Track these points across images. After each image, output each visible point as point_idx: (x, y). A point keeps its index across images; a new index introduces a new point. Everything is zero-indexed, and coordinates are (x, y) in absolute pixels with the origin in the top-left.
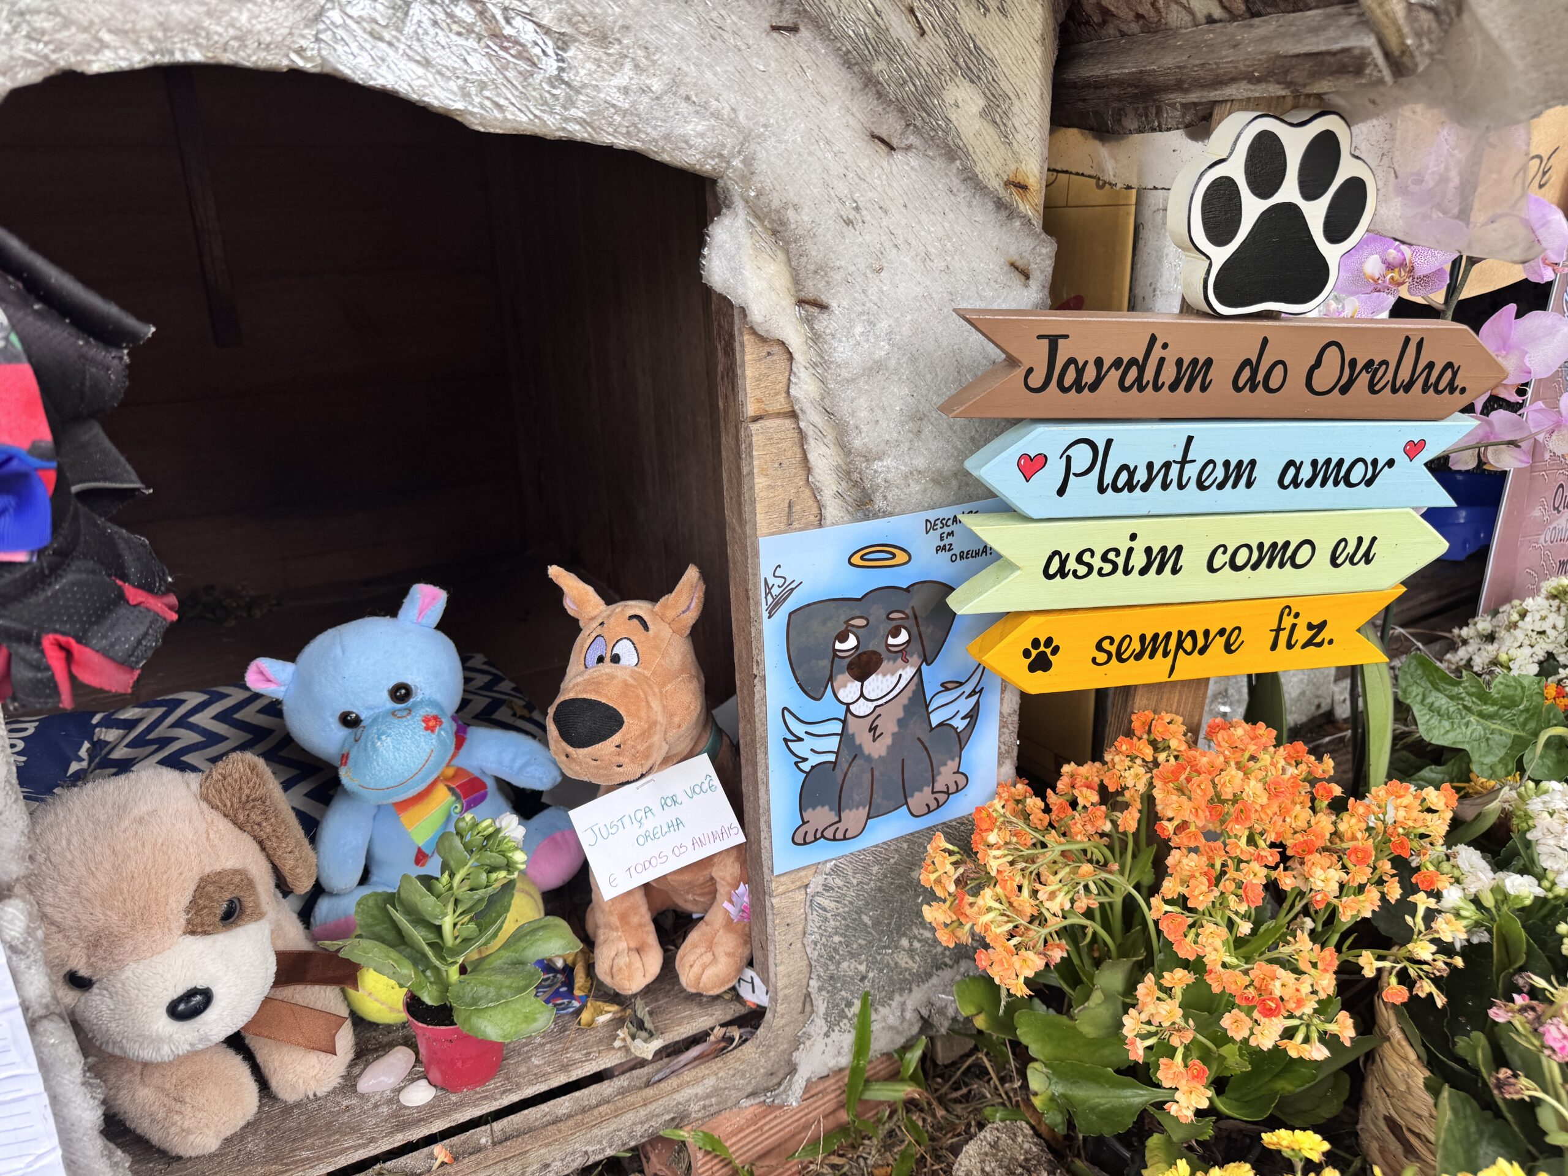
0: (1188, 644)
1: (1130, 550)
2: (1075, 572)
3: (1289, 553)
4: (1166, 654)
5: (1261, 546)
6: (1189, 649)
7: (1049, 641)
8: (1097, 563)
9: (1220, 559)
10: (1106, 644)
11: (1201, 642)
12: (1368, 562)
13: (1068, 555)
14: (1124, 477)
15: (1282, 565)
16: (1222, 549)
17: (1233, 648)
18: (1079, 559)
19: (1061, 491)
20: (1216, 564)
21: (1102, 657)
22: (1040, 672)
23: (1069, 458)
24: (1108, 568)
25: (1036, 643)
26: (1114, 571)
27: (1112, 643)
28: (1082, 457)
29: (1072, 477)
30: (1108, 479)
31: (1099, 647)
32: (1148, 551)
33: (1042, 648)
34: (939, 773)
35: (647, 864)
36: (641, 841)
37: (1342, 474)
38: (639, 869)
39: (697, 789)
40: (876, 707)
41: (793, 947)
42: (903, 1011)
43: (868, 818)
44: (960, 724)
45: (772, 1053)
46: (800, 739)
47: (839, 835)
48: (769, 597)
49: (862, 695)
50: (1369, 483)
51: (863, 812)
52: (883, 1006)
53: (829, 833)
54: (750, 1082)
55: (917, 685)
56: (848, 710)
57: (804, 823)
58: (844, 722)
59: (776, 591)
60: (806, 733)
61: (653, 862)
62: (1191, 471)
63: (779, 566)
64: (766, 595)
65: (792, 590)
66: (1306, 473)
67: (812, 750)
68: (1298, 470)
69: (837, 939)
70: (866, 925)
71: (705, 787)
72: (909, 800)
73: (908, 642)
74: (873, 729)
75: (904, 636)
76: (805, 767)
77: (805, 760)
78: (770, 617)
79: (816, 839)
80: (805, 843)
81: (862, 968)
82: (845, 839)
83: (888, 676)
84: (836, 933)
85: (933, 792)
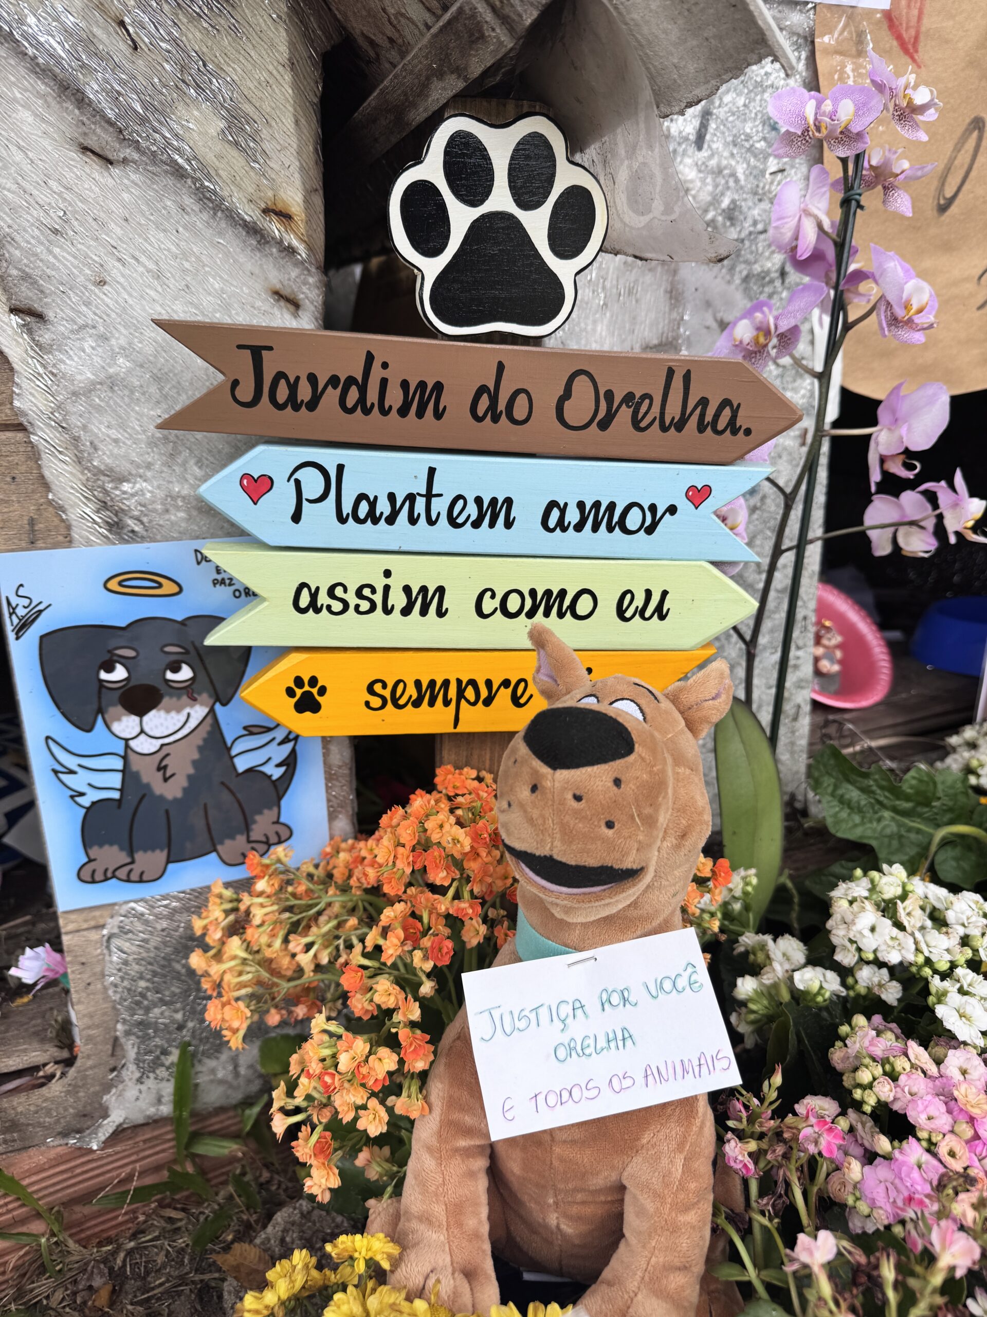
0: (470, 693)
1: (387, 588)
2: (329, 608)
3: (567, 602)
4: (447, 703)
5: (533, 593)
6: (472, 699)
7: (313, 681)
8: (352, 600)
9: (488, 605)
10: (378, 688)
11: (484, 693)
12: (662, 617)
13: (318, 589)
14: (364, 508)
15: (561, 615)
16: (489, 594)
17: (522, 701)
18: (331, 593)
19: (296, 517)
20: (487, 609)
21: (376, 702)
22: (308, 714)
23: (298, 482)
24: (365, 606)
25: (299, 681)
26: (373, 608)
27: (385, 686)
28: (313, 483)
29: (305, 503)
30: (347, 508)
31: (370, 690)
32: (407, 590)
33: (307, 688)
34: (255, 822)
37: (616, 518)
40: (162, 745)
41: (91, 987)
42: (236, 1067)
43: (169, 861)
44: (277, 773)
45: (81, 1094)
46: (72, 772)
47: (134, 876)
48: (14, 617)
49: (142, 731)
50: (650, 530)
51: (161, 856)
52: (208, 1057)
53: (122, 873)
54: (58, 1122)
55: (212, 726)
56: (127, 746)
57: (90, 860)
58: (125, 758)
59: (21, 612)
60: (80, 766)
62: (440, 506)
63: (21, 585)
64: (11, 614)
65: (40, 612)
66: (573, 516)
67: (90, 785)
68: (563, 511)
69: (143, 984)
70: (178, 973)
72: (219, 847)
73: (193, 679)
74: (161, 768)
75: (186, 673)
76: (86, 801)
77: (82, 794)
78: (17, 638)
79: (106, 879)
80: (93, 882)
81: (179, 1016)
82: (141, 881)
83: (173, 714)
84: (141, 978)
85: (249, 841)
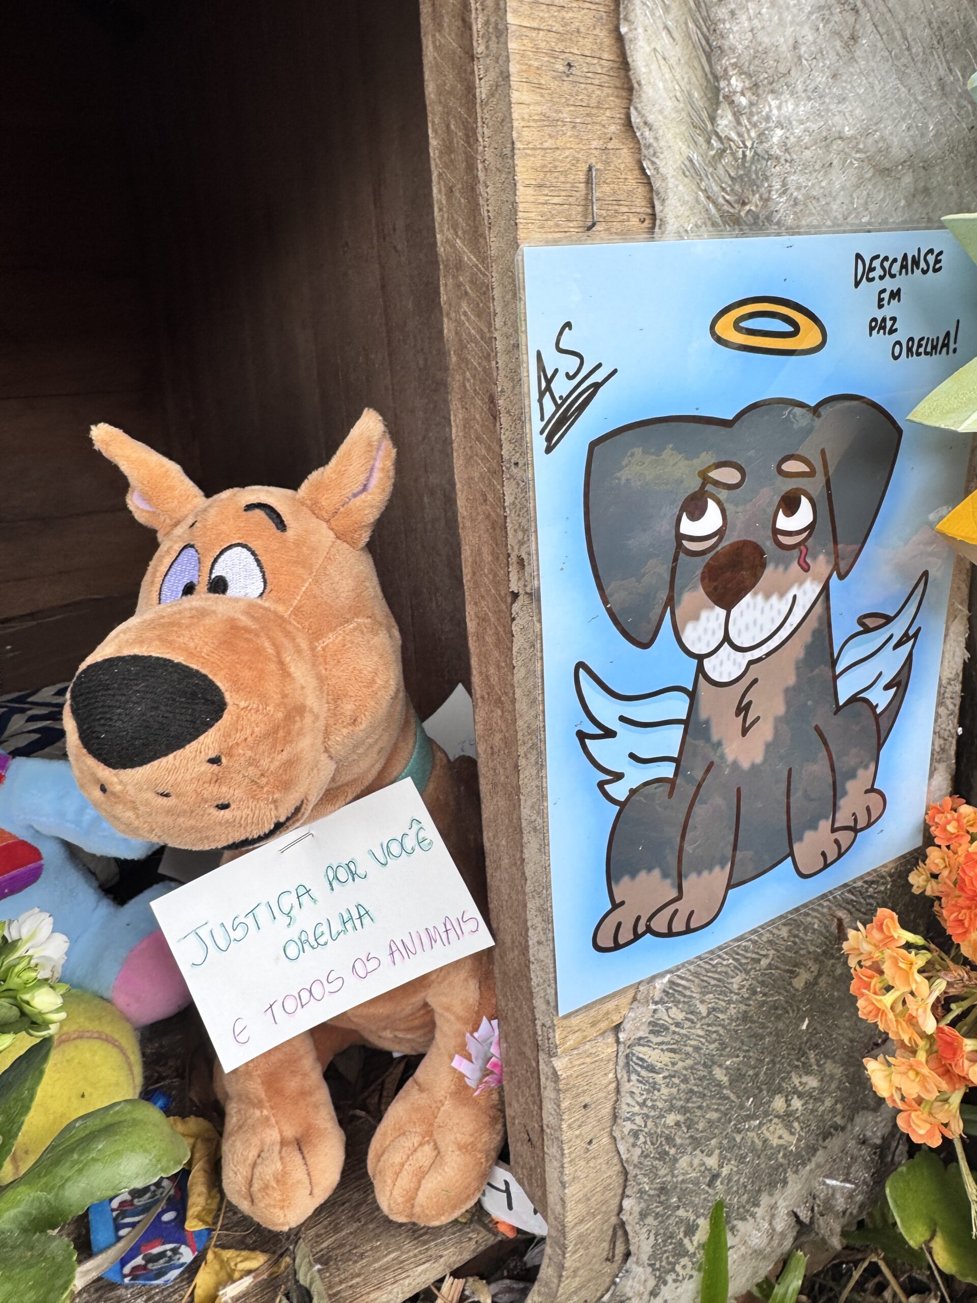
34: (845, 793)
35: (305, 995)
36: (292, 951)
38: (290, 1005)
39: (395, 848)
40: (751, 663)
41: (594, 1146)
42: (772, 1220)
43: (729, 886)
44: (881, 698)
46: (609, 733)
48: (547, 398)
49: (727, 638)
51: (720, 875)
53: (659, 924)
55: (820, 618)
56: (700, 669)
57: (615, 906)
58: (692, 695)
59: (561, 387)
60: (622, 719)
61: (317, 991)
63: (568, 325)
64: (542, 395)
65: (597, 386)
67: (632, 756)
71: (409, 843)
72: (796, 847)
73: (811, 527)
74: (743, 709)
75: (804, 515)
76: (619, 791)
77: (619, 776)
78: (549, 450)
79: (637, 937)
80: (617, 946)
82: (688, 930)
83: (774, 599)
85: (834, 830)
